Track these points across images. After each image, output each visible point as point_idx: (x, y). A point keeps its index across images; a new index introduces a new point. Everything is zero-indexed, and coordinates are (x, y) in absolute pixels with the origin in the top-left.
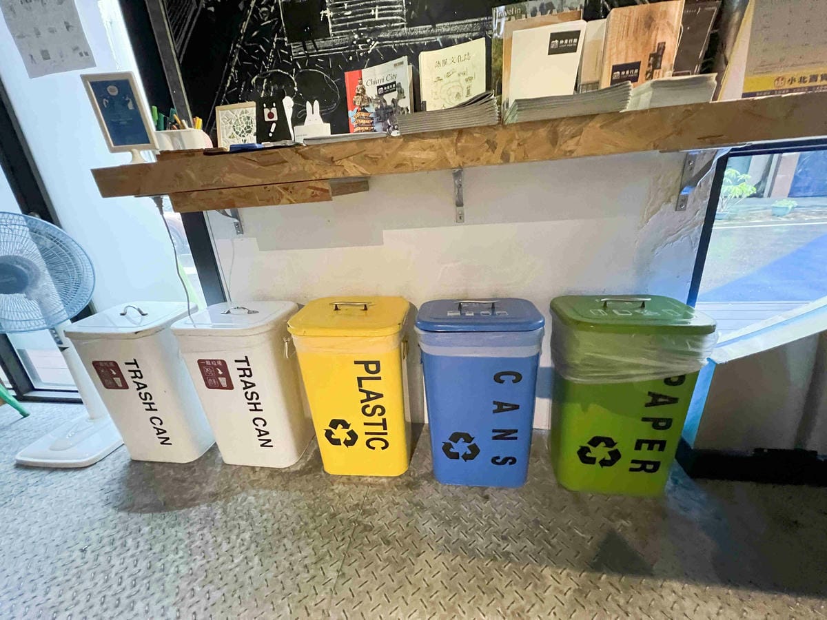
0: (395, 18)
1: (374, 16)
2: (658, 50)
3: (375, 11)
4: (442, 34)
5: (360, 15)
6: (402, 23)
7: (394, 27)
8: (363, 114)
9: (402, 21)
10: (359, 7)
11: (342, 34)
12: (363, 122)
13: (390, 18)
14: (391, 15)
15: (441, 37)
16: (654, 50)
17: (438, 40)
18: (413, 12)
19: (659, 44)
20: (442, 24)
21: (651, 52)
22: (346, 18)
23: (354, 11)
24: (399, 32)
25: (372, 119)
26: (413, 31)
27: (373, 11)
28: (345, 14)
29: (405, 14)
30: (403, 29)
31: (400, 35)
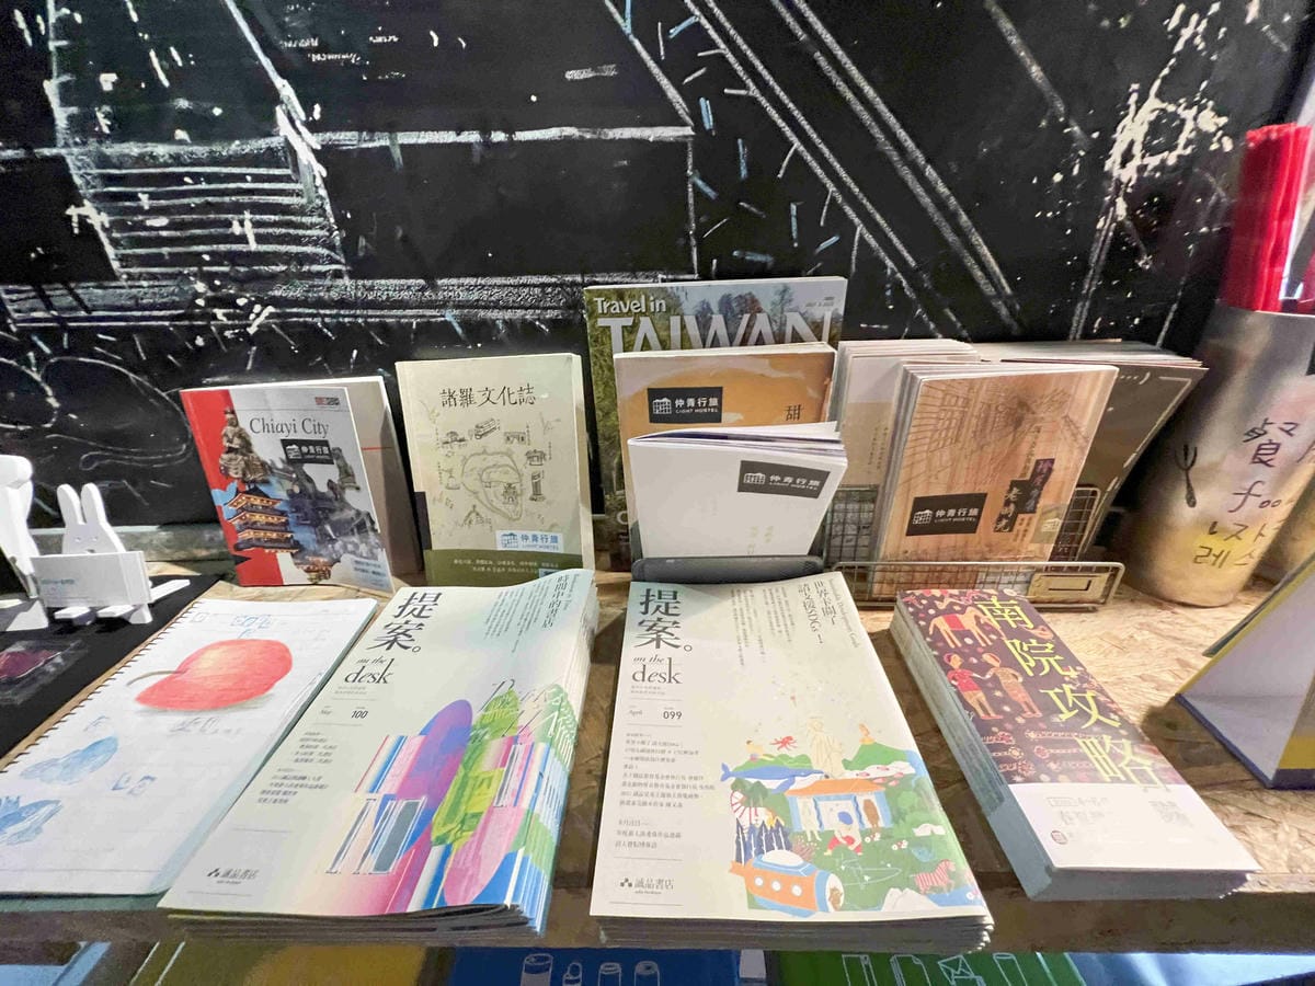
0: (309, 249)
1: (243, 239)
2: (1034, 474)
3: (242, 223)
4: (459, 306)
5: (198, 232)
6: (334, 267)
7: (311, 275)
8: (257, 501)
9: (333, 261)
10: (188, 209)
11: (153, 277)
12: (260, 518)
13: (294, 249)
14: (297, 240)
15: (457, 312)
16: (1024, 475)
17: (449, 318)
18: (362, 242)
19: (1038, 462)
20: (454, 281)
21: (1017, 477)
22: (154, 233)
23: (178, 218)
24: (329, 289)
25: (283, 513)
26: (371, 289)
27: (236, 224)
28: (149, 223)
29: (338, 244)
30: (339, 282)
31: (334, 295)
